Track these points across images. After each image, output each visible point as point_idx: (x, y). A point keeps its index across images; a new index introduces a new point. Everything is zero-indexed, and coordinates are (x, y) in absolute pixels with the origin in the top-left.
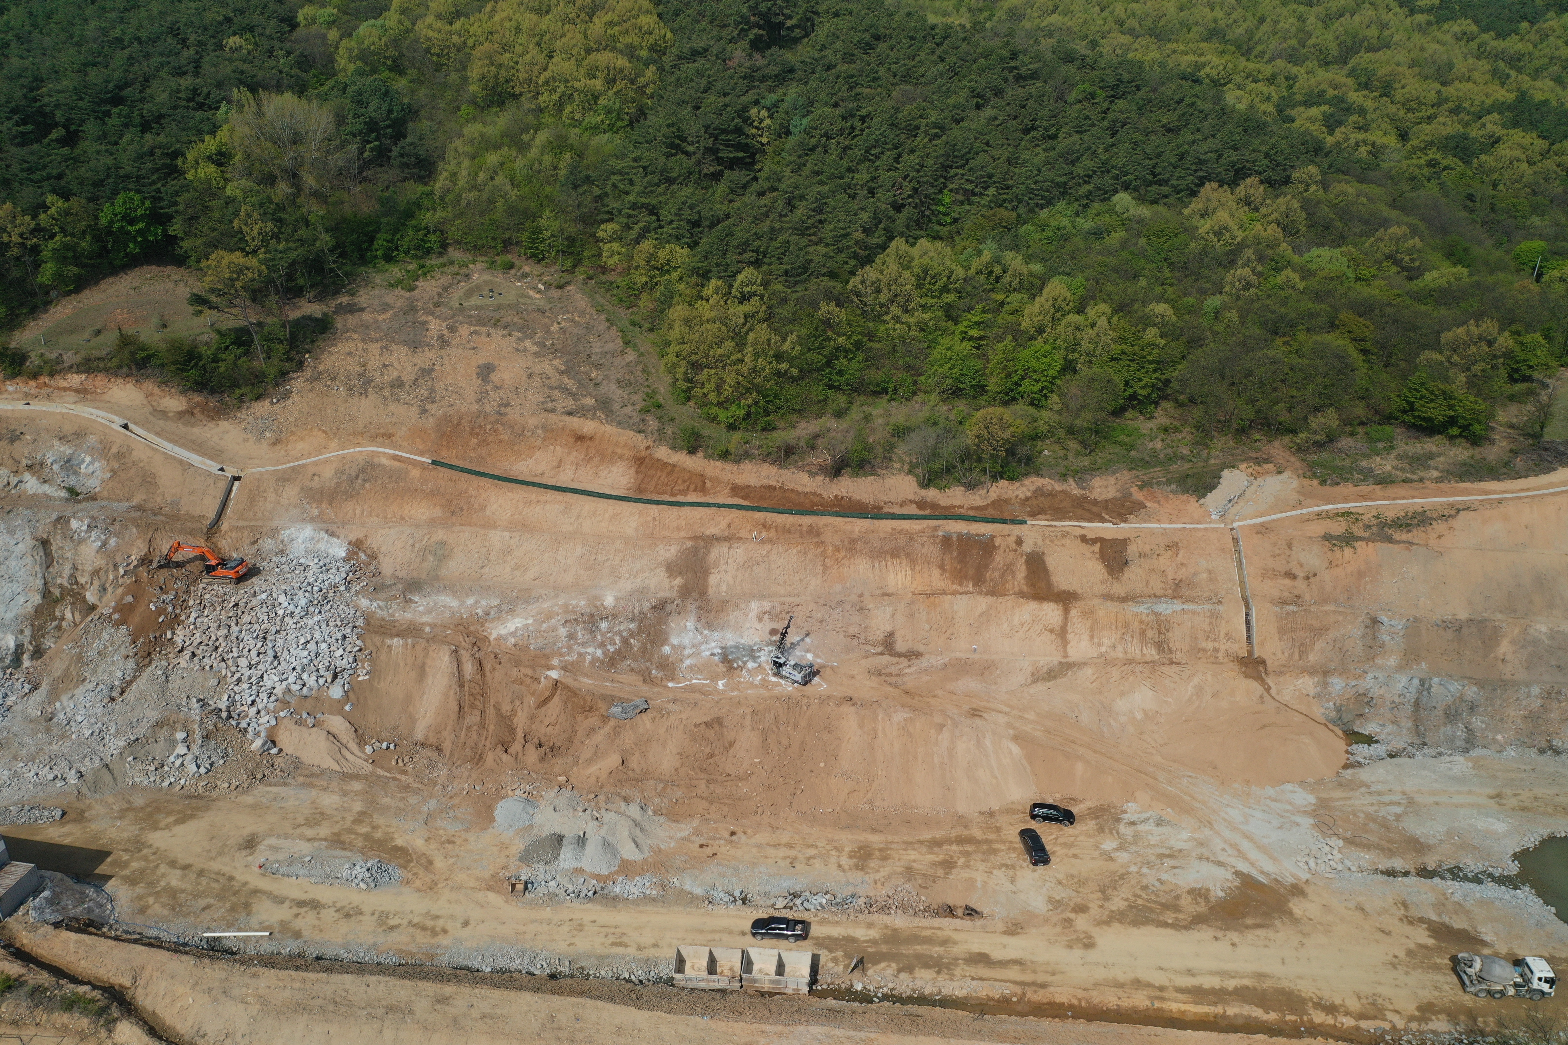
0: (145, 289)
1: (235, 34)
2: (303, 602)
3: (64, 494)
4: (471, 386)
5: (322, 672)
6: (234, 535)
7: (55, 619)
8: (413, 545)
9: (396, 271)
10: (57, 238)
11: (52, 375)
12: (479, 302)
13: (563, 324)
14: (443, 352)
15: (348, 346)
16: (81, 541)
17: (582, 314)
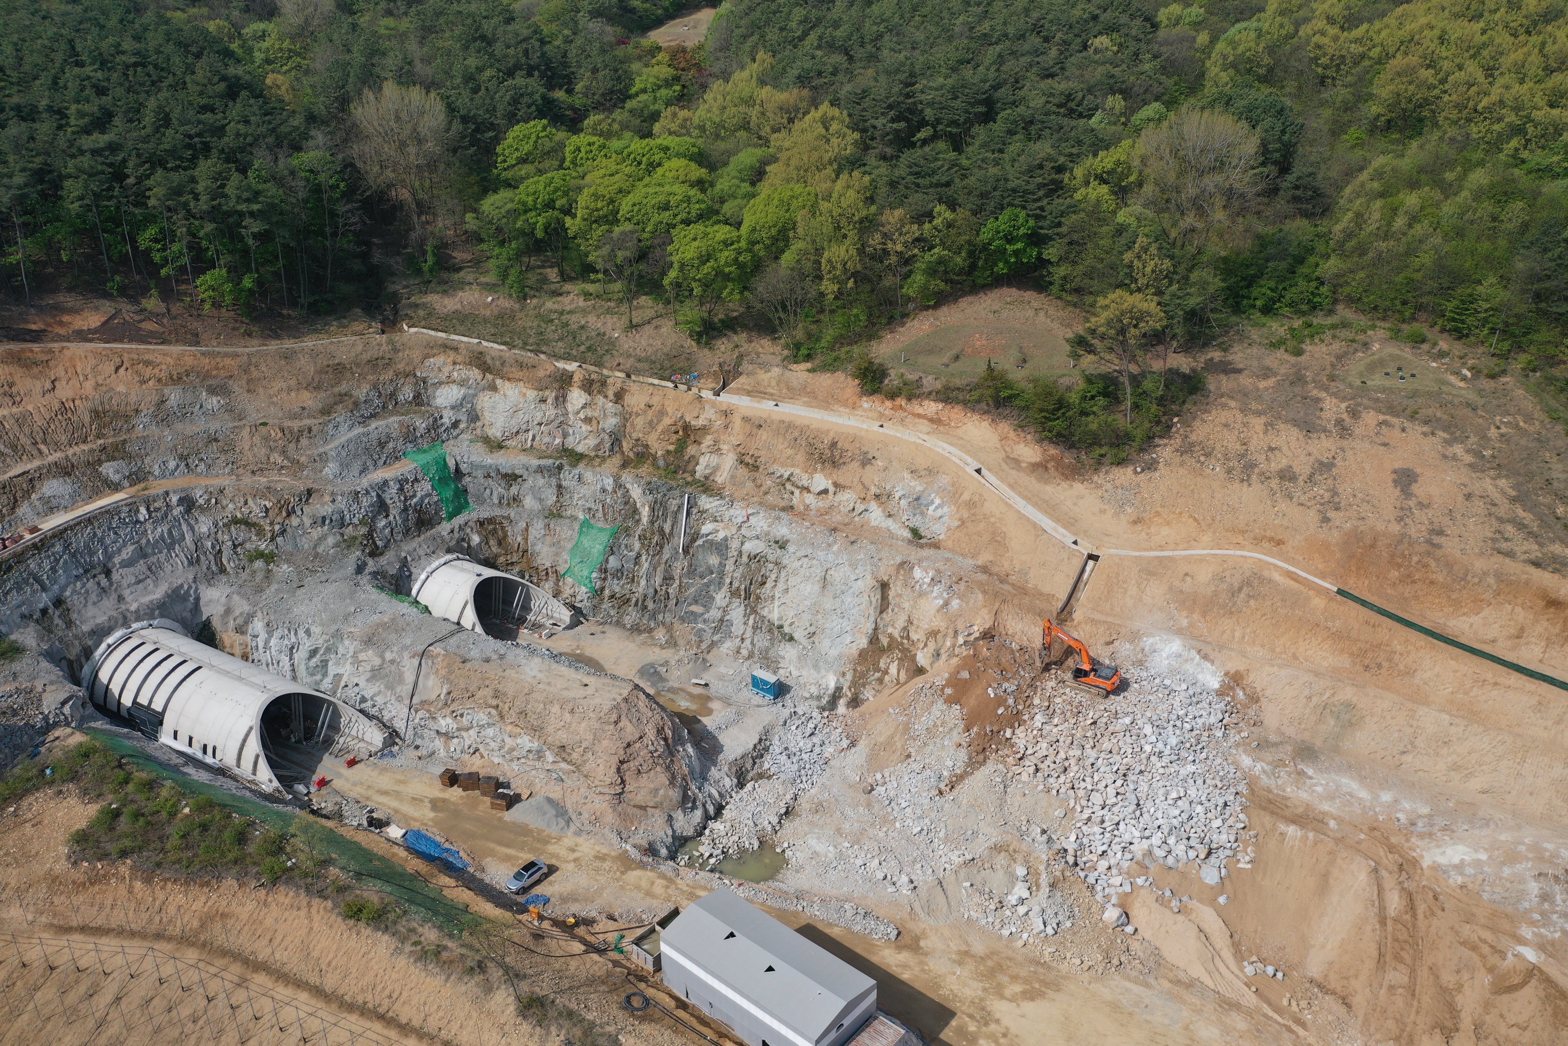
0: (1005, 314)
1: (1101, 33)
2: (1173, 741)
3: (907, 534)
4: (1389, 496)
5: (1192, 843)
6: (1088, 628)
7: (879, 670)
8: (1309, 698)
9: (1278, 327)
10: (936, 250)
11: (909, 399)
12: (1387, 383)
13: (1504, 430)
14: (1345, 443)
15: (1224, 416)
16: (922, 594)
17: (1529, 419)
